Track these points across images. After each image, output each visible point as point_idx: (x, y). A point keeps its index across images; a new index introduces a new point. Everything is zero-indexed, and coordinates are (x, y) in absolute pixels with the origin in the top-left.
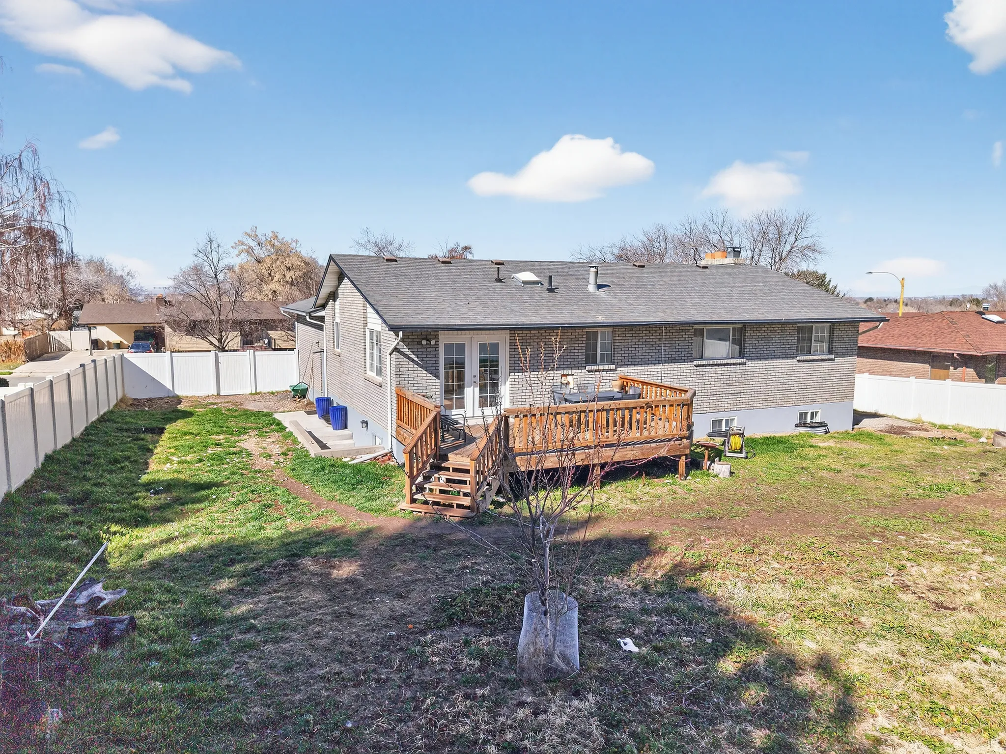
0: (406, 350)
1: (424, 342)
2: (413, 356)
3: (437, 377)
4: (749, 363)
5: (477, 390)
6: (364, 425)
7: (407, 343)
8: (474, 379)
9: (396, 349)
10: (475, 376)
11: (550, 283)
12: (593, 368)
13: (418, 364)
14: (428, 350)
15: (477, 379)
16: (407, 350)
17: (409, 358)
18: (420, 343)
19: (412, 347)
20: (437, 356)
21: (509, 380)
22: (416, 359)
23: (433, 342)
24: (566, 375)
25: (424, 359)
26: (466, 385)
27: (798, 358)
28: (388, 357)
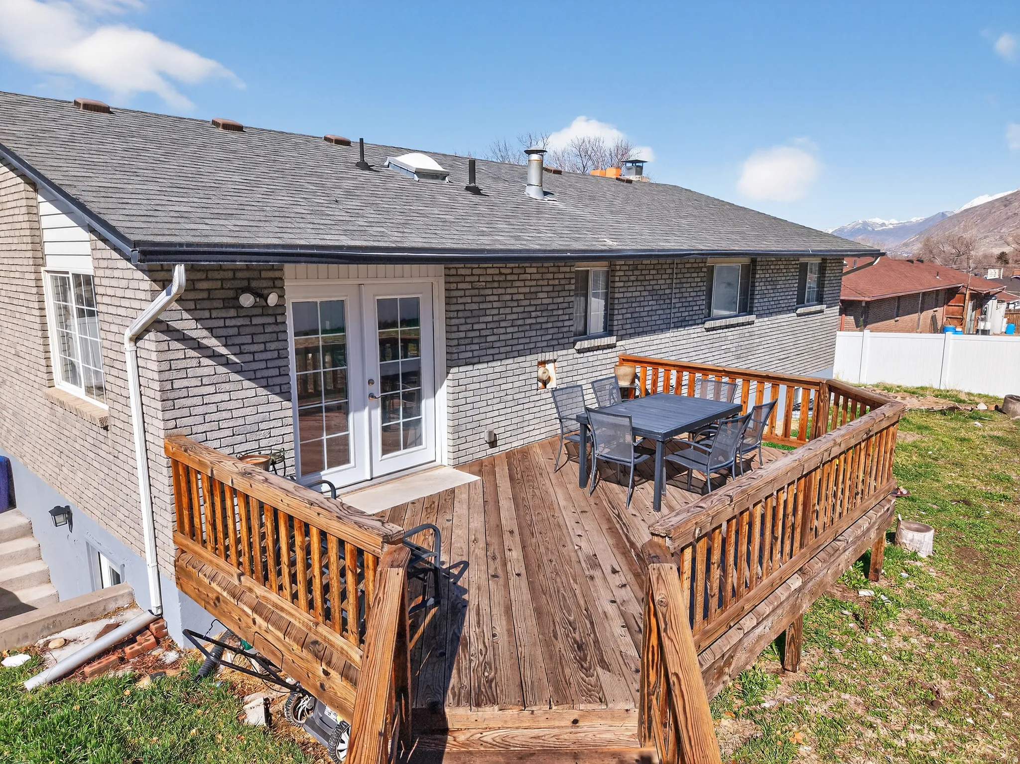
0: (188, 325)
1: (247, 300)
2: (212, 342)
3: (285, 395)
4: (758, 322)
5: (378, 413)
6: (60, 519)
7: (191, 305)
8: (369, 389)
9: (157, 324)
10: (371, 382)
11: (472, 178)
12: (586, 344)
13: (227, 364)
14: (255, 321)
15: (377, 389)
16: (193, 324)
17: (198, 347)
18: (232, 302)
19: (206, 314)
20: (280, 335)
21: (446, 383)
22: (223, 351)
23: (272, 299)
24: (543, 363)
25: (246, 348)
26: (352, 405)
27: (799, 311)
28: (128, 346)
